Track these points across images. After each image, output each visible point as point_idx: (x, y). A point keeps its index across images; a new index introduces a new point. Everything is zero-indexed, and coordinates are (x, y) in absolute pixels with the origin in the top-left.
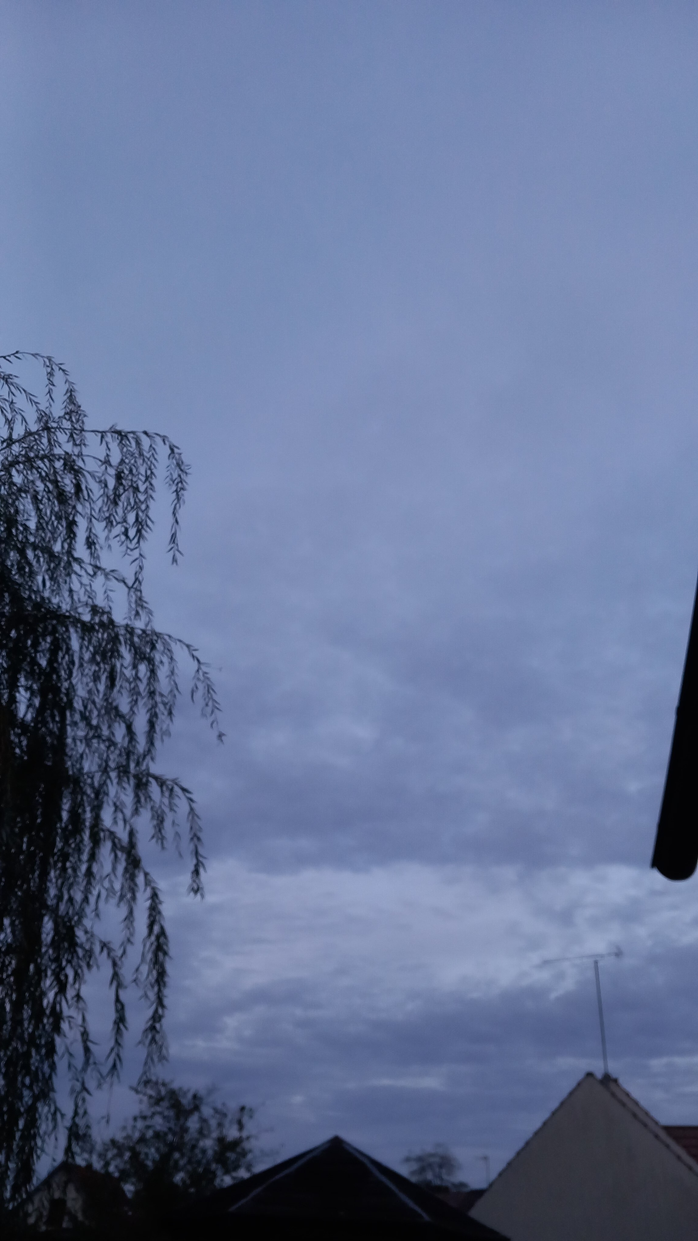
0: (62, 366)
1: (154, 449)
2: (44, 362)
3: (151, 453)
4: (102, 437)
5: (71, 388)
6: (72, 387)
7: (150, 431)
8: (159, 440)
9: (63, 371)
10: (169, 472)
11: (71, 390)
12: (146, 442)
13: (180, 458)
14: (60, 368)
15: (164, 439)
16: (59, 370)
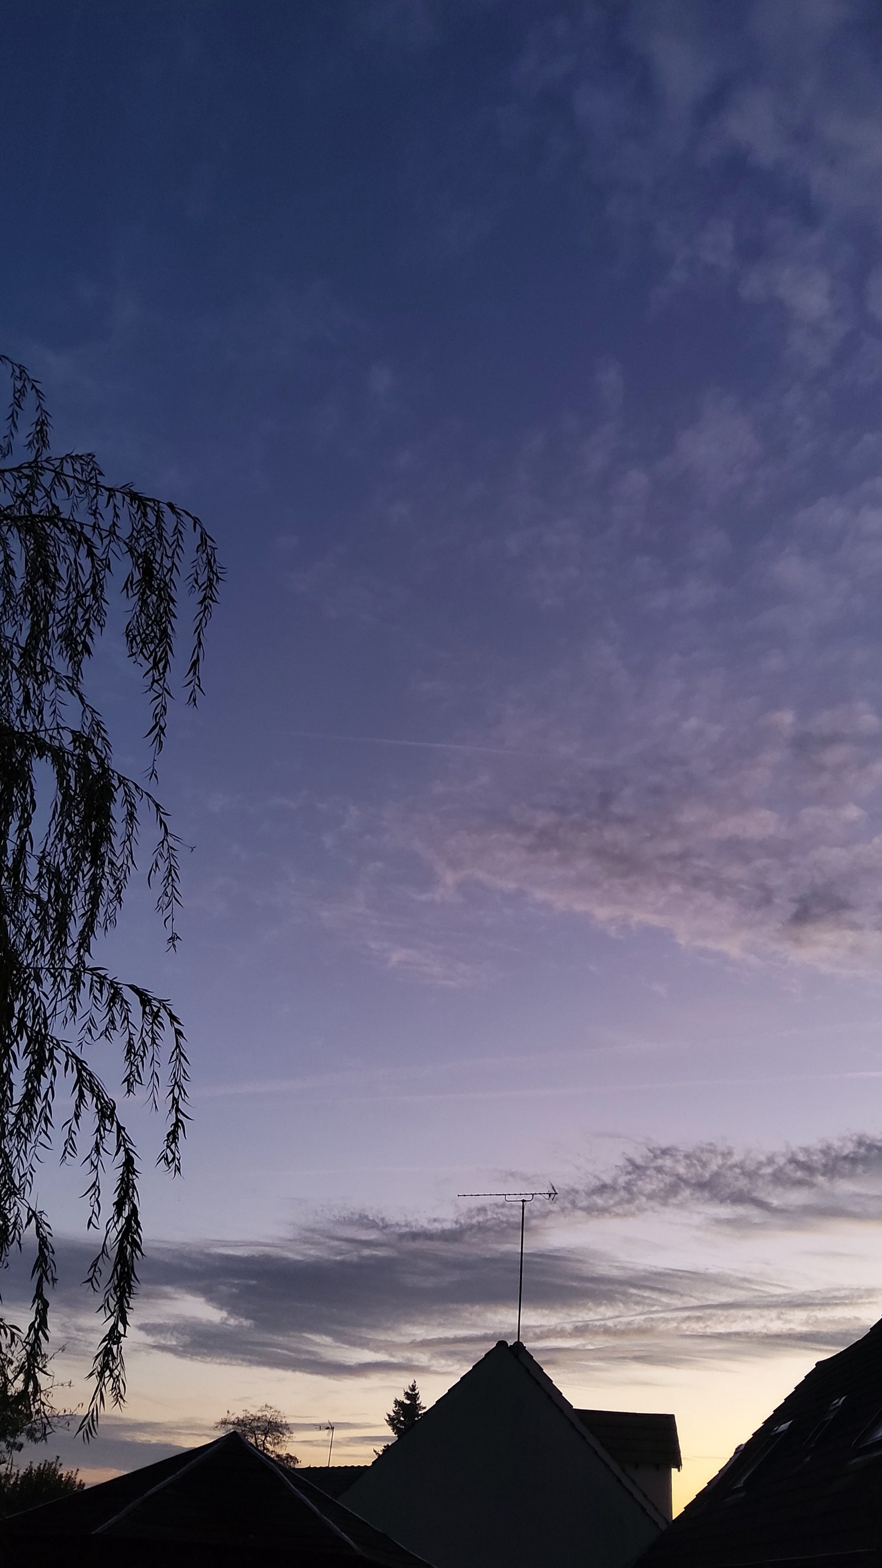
0: (38, 386)
1: (180, 533)
2: (14, 370)
3: (175, 537)
4: (110, 497)
5: (44, 418)
6: (46, 417)
7: (179, 505)
8: (189, 522)
9: (37, 391)
10: (193, 571)
11: (43, 421)
12: (169, 520)
13: (213, 555)
14: (33, 386)
15: (196, 521)
16: (32, 389)
